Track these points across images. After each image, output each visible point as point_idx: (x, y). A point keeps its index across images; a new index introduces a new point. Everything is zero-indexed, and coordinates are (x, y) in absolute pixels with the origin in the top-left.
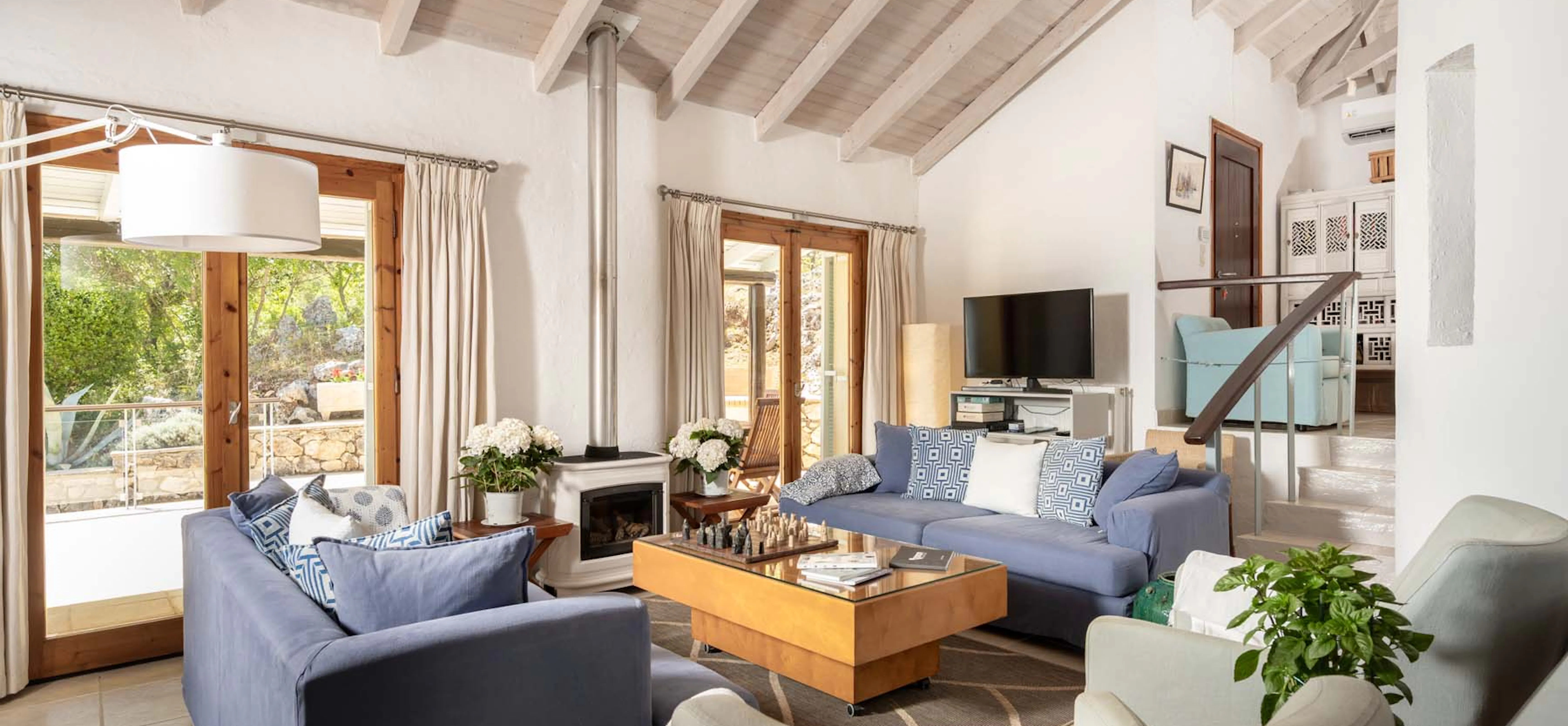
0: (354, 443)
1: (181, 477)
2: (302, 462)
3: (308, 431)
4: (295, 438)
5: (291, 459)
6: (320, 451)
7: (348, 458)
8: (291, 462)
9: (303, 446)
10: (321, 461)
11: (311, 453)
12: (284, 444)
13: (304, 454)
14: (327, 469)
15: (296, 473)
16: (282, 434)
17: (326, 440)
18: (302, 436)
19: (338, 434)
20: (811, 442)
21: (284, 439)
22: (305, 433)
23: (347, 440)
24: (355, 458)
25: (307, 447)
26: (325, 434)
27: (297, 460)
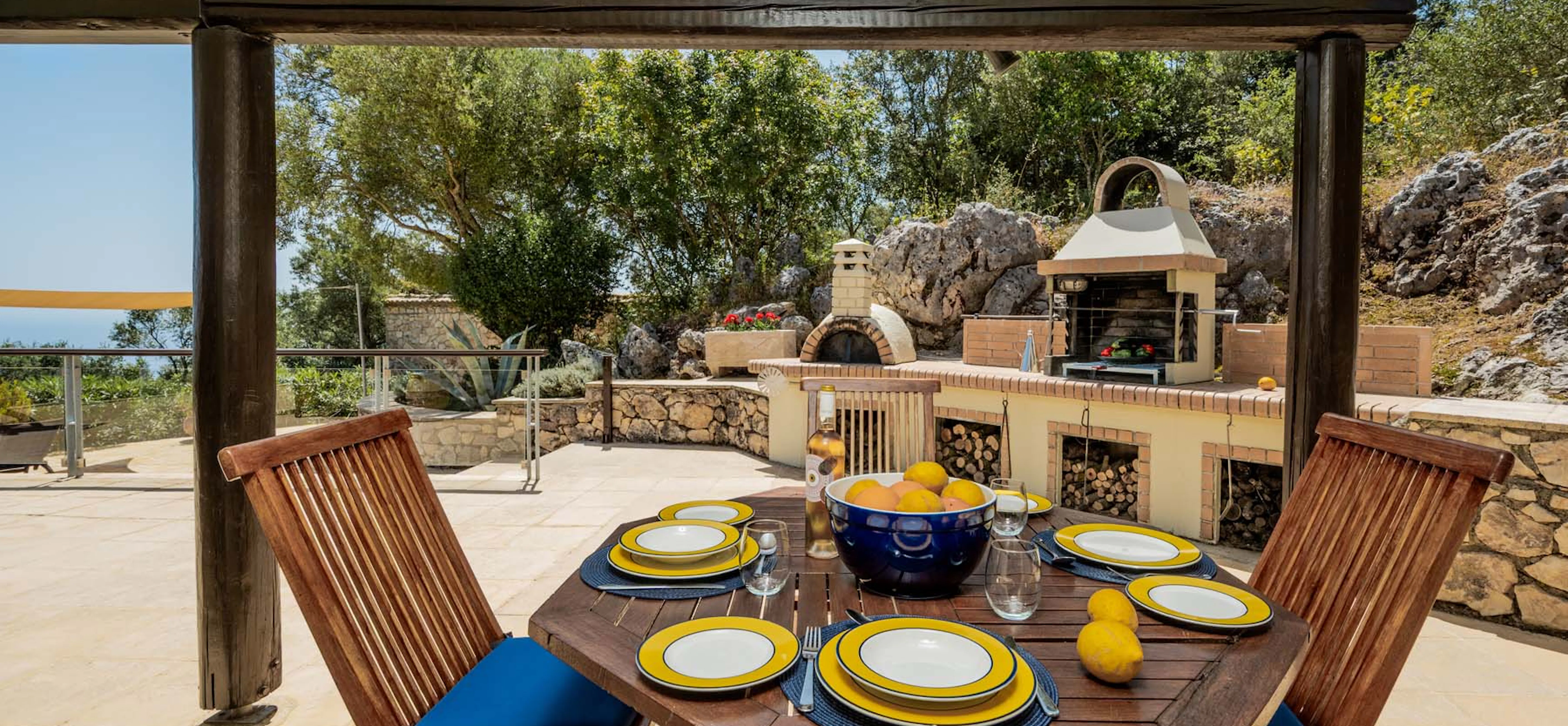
0: (724, 409)
1: (554, 432)
2: (666, 428)
3: (674, 391)
4: (659, 398)
5: (655, 422)
6: (686, 416)
7: (716, 428)
8: (655, 426)
9: (667, 408)
10: (688, 429)
11: (676, 418)
12: (648, 405)
13: (669, 419)
14: (694, 440)
15: (661, 441)
16: (647, 391)
17: (692, 402)
18: (667, 396)
19: (705, 396)
20: (1556, 553)
21: (648, 398)
22: (669, 392)
23: (714, 405)
24: (724, 430)
25: (672, 410)
26: (691, 395)
27: (661, 425)
